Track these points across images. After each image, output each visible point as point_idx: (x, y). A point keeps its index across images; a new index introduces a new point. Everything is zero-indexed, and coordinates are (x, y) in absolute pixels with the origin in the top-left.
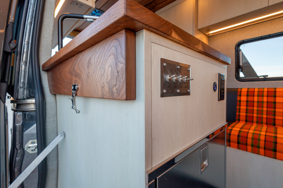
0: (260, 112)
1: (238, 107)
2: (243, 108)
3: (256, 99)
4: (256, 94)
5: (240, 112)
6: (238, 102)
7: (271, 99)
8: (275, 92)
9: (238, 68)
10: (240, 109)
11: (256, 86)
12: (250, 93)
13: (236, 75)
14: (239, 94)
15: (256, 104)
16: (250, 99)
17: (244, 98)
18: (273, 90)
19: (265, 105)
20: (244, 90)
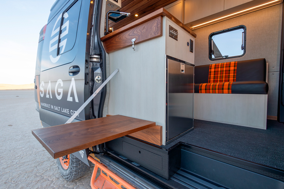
0: (221, 77)
1: (209, 76)
2: (212, 76)
3: (219, 69)
4: (220, 66)
5: (210, 79)
6: (210, 73)
7: (228, 69)
8: (230, 64)
9: (211, 52)
10: (210, 77)
11: (220, 62)
12: (216, 67)
13: (209, 57)
14: (210, 68)
15: (219, 73)
16: (216, 70)
17: (213, 70)
18: (229, 63)
19: (224, 72)
20: (214, 65)
